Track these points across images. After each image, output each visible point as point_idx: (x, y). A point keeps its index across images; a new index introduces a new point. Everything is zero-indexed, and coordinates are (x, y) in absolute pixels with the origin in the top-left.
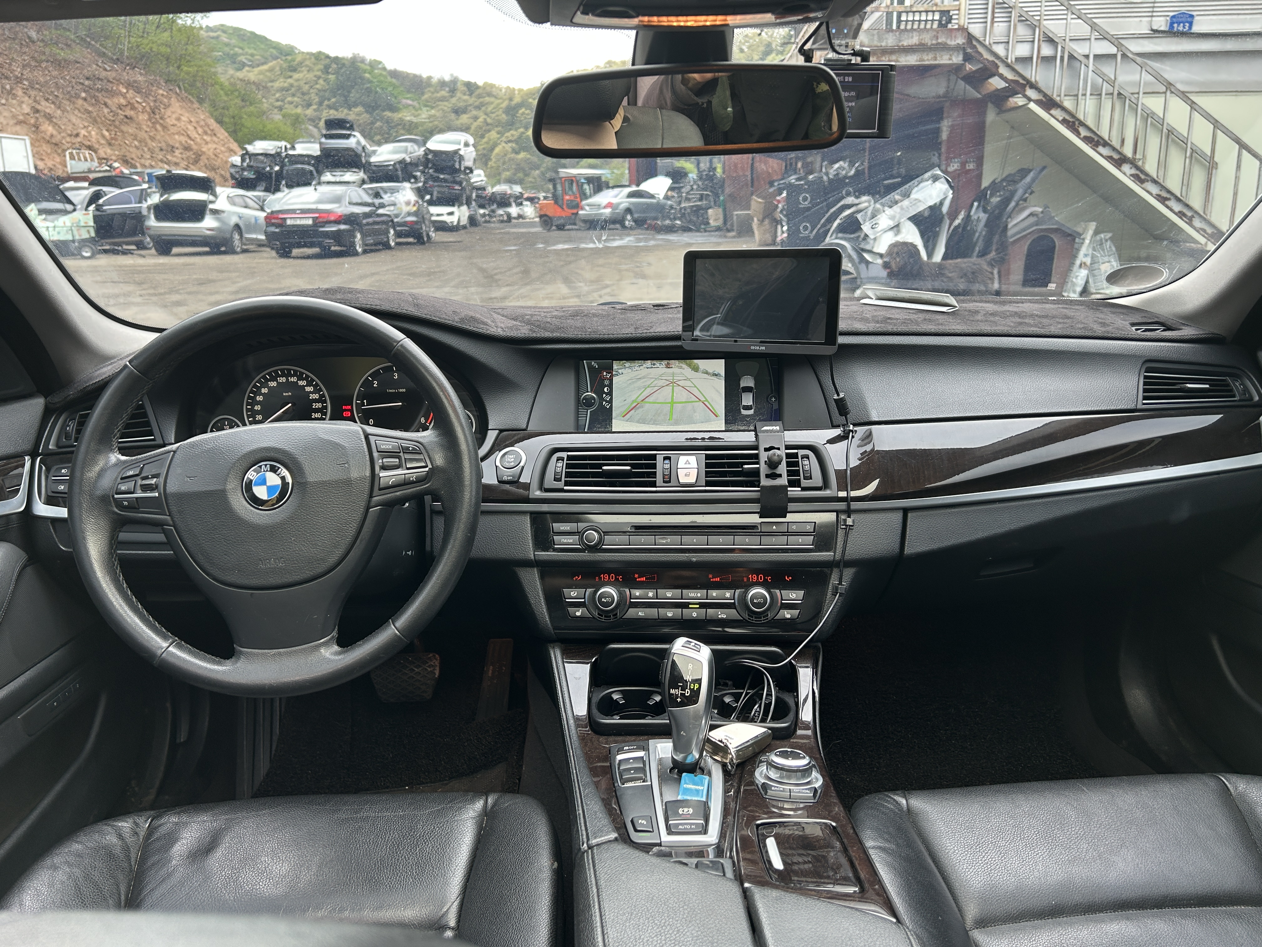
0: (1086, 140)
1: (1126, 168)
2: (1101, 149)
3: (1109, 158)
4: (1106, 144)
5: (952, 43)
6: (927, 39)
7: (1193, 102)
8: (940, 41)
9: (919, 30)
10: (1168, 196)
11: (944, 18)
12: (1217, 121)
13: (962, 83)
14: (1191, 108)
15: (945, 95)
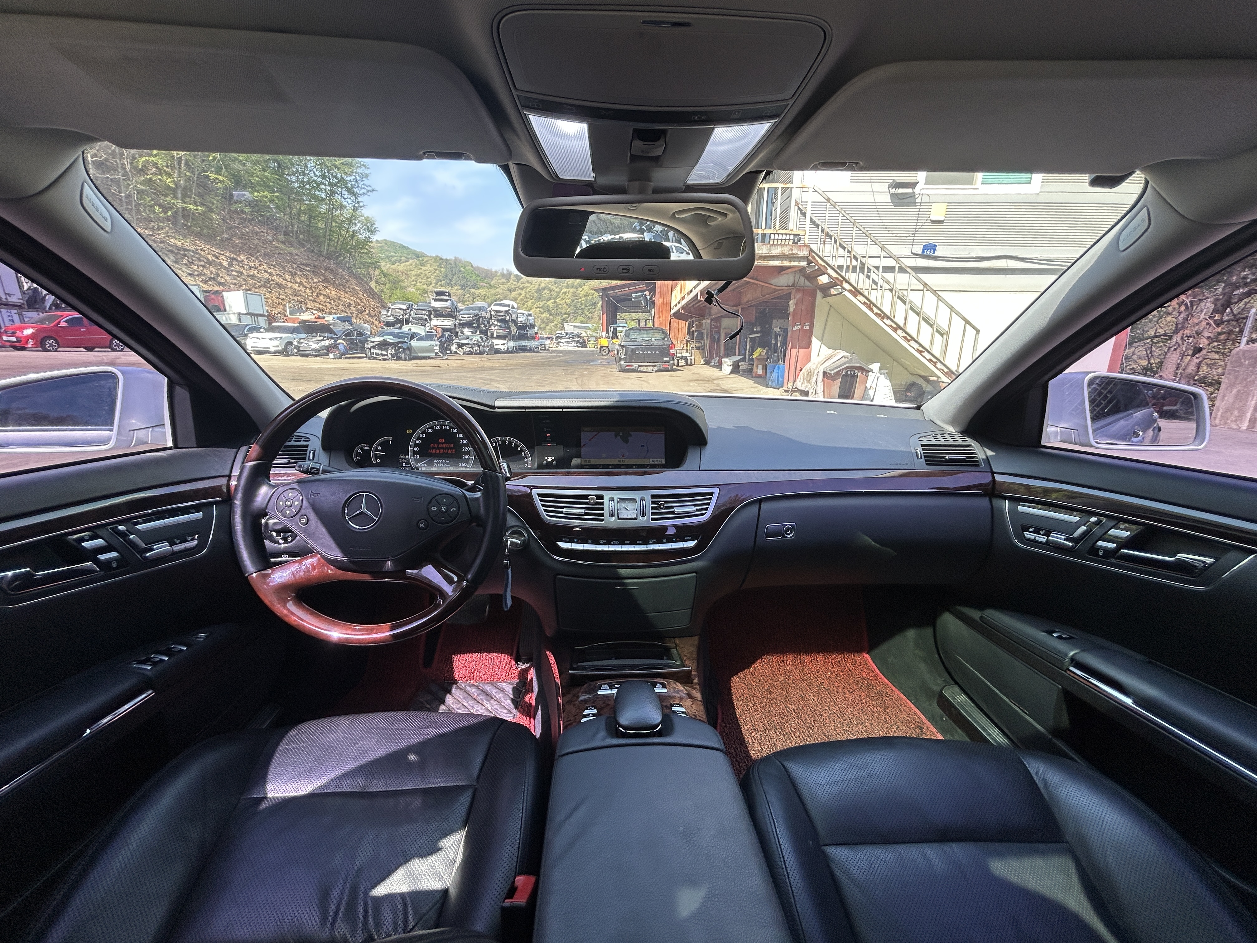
0: (876, 314)
1: (899, 332)
2: (885, 320)
3: (890, 326)
4: (888, 318)
5: (801, 253)
6: (786, 250)
7: (939, 296)
8: (794, 252)
9: (781, 245)
10: (923, 350)
11: (796, 239)
12: (952, 307)
13: (802, 279)
14: (938, 299)
15: (793, 285)
